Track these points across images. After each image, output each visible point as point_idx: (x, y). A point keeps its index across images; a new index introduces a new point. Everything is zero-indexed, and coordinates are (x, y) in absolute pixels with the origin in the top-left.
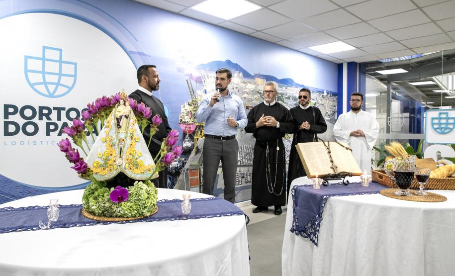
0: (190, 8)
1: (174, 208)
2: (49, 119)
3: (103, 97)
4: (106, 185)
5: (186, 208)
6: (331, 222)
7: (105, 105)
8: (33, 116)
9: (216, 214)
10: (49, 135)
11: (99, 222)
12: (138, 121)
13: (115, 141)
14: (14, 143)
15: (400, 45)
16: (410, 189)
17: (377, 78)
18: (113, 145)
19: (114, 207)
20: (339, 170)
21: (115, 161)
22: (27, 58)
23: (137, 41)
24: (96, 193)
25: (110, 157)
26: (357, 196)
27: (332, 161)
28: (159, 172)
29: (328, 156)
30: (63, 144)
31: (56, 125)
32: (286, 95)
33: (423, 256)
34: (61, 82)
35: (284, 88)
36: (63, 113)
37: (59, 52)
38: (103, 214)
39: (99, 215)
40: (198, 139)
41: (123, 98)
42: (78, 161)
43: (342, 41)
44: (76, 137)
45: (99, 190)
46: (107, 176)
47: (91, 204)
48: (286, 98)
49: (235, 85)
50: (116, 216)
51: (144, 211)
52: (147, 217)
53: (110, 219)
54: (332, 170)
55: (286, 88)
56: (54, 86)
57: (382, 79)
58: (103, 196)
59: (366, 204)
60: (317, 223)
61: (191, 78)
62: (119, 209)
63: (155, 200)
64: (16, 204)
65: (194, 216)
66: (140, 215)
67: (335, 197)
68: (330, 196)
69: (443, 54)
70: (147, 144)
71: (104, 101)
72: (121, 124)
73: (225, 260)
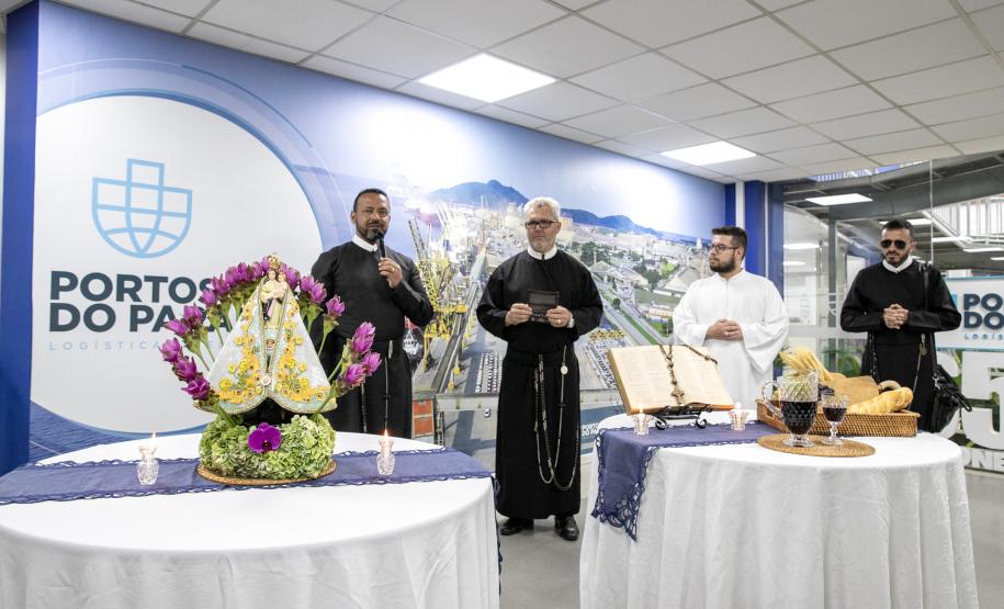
0: (416, 81)
1: (366, 465)
2: (136, 298)
3: (240, 266)
4: (242, 421)
5: (386, 466)
6: (661, 496)
7: (243, 280)
8: (106, 294)
9: (439, 476)
10: (136, 330)
11: (227, 486)
12: (301, 308)
13: (259, 343)
14: (67, 346)
15: (844, 149)
16: (811, 433)
17: (811, 212)
18: (256, 350)
19: (255, 461)
20: (687, 400)
21: (258, 379)
22: (96, 181)
23: (311, 146)
24: (224, 436)
25: (250, 372)
26: (712, 447)
27: (675, 383)
28: (337, 399)
29: (668, 371)
30: (169, 348)
31: (149, 311)
32: (615, 249)
33: (821, 557)
34: (161, 228)
35: (612, 235)
36: (164, 288)
37: (157, 169)
38: (236, 473)
39: (228, 475)
40: (431, 339)
41: (275, 267)
42: (194, 378)
43: (726, 140)
44: (190, 338)
45: (230, 430)
46: (243, 405)
47: (214, 454)
48: (615, 255)
49: (507, 231)
50: (259, 477)
51: (308, 468)
52: (313, 479)
53: (248, 482)
54: (673, 399)
55: (615, 236)
56: (148, 235)
57: (822, 214)
58: (236, 441)
59: (721, 461)
60: (636, 498)
61: (419, 218)
62: (262, 465)
63: (328, 449)
64: (80, 456)
65: (398, 479)
66: (301, 475)
67: (669, 449)
68: (658, 446)
69: (931, 166)
70: (317, 350)
71: (240, 271)
72: (269, 314)
73: (445, 549)
